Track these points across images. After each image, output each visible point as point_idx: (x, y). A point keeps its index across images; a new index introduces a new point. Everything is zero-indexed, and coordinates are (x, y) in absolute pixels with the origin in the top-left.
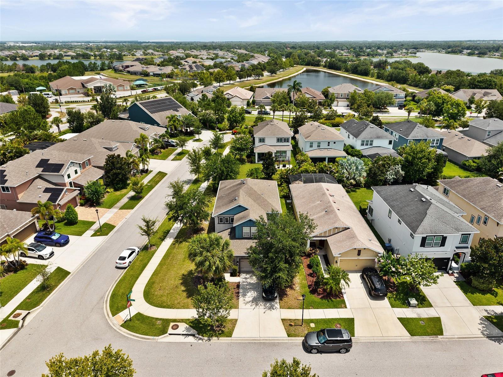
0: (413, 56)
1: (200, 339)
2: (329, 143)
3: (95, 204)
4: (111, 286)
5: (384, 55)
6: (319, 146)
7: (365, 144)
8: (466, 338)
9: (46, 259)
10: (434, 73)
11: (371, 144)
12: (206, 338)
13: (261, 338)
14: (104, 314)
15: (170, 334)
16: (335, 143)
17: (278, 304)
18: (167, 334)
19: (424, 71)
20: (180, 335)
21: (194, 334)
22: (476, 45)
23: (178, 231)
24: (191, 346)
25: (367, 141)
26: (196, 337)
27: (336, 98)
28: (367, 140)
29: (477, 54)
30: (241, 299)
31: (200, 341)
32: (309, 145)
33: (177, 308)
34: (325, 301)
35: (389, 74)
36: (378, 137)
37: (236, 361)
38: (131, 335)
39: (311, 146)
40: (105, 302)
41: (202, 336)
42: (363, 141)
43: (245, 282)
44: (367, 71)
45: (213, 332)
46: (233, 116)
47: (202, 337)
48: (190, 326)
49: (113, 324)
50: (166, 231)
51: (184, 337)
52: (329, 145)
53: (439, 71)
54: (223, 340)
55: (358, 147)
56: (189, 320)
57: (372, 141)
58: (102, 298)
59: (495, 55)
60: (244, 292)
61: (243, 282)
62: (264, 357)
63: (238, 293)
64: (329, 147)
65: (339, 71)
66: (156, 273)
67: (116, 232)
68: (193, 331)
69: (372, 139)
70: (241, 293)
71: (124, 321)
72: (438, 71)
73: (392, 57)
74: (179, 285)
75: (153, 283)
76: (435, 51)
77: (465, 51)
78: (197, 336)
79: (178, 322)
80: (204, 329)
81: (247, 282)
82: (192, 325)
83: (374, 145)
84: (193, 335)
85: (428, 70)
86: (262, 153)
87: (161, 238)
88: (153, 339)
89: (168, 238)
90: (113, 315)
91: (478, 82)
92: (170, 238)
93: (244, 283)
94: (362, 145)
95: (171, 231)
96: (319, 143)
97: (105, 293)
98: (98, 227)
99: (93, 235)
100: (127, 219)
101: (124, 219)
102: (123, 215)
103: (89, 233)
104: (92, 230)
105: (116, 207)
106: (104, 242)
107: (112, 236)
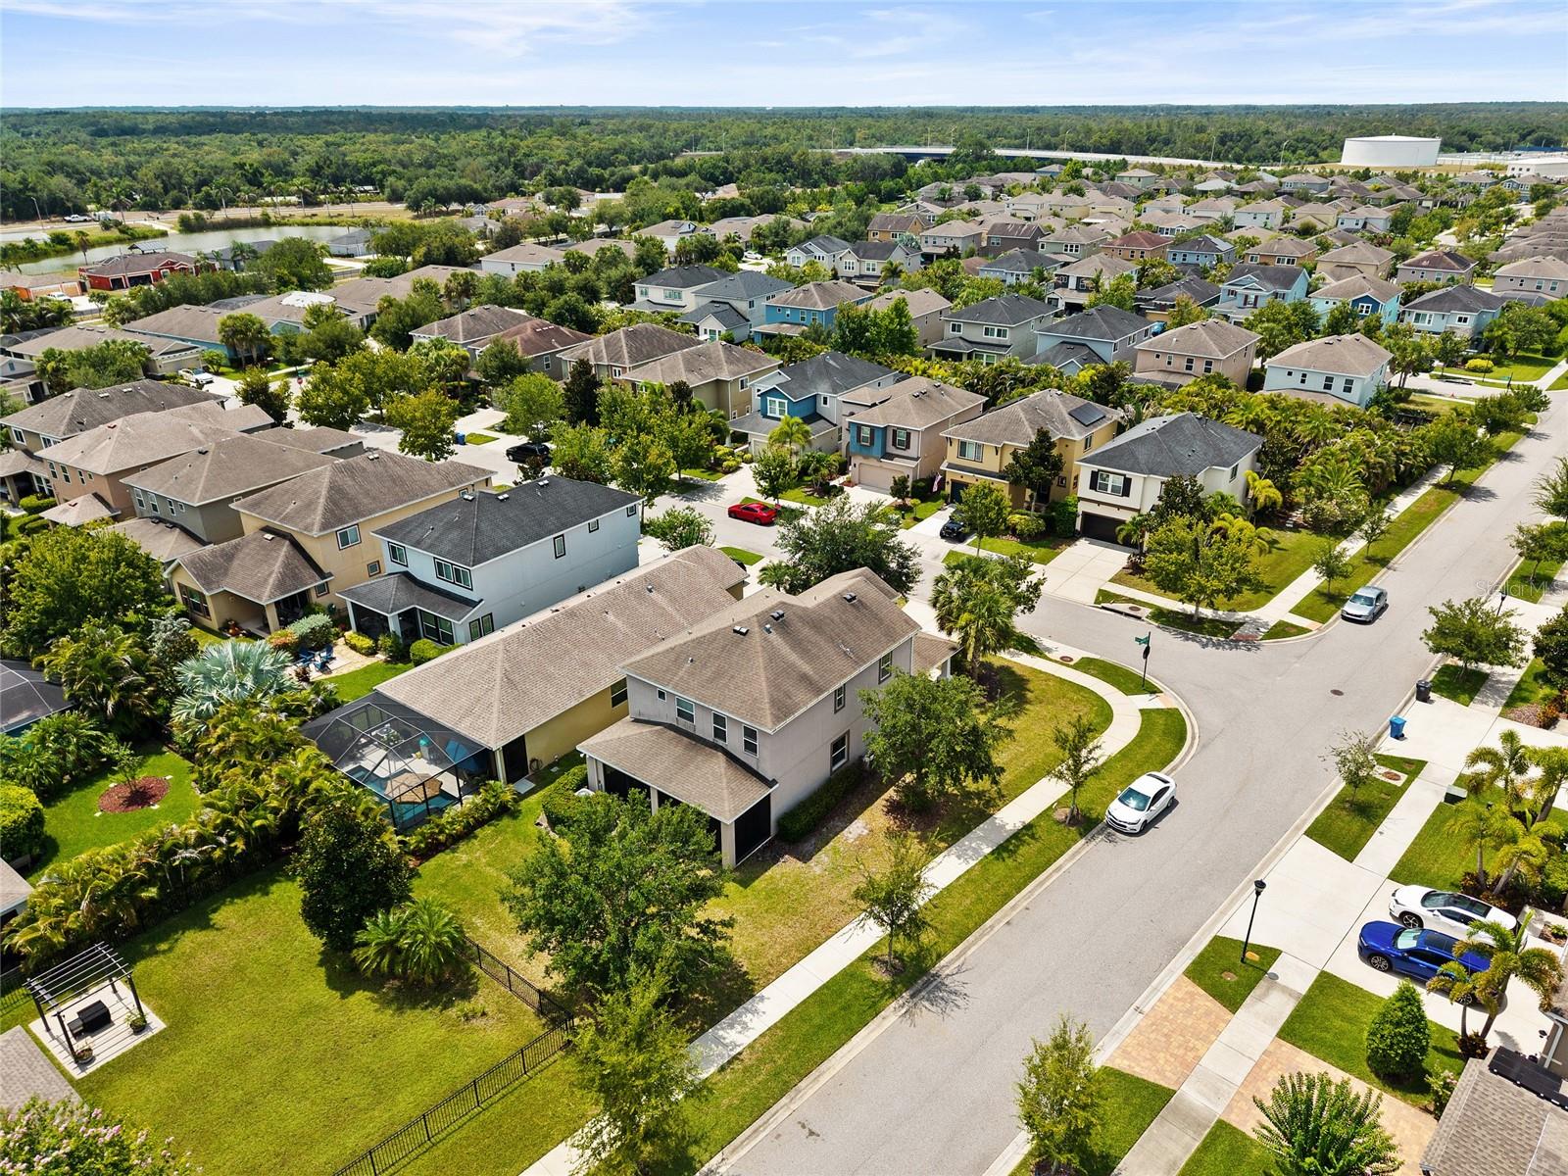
23: (965, 841)
50: (1005, 855)
67: (1184, 943)
87: (1033, 837)
89: (1008, 827)
92: (1003, 827)
95: (987, 850)
98: (1260, 999)
99: (1271, 954)
100: (1137, 1004)
101: (1146, 1010)
102: (1153, 1036)
103: (1294, 976)
104: (1285, 990)
105: (1190, 1119)
106: (1223, 913)
107: (1198, 927)
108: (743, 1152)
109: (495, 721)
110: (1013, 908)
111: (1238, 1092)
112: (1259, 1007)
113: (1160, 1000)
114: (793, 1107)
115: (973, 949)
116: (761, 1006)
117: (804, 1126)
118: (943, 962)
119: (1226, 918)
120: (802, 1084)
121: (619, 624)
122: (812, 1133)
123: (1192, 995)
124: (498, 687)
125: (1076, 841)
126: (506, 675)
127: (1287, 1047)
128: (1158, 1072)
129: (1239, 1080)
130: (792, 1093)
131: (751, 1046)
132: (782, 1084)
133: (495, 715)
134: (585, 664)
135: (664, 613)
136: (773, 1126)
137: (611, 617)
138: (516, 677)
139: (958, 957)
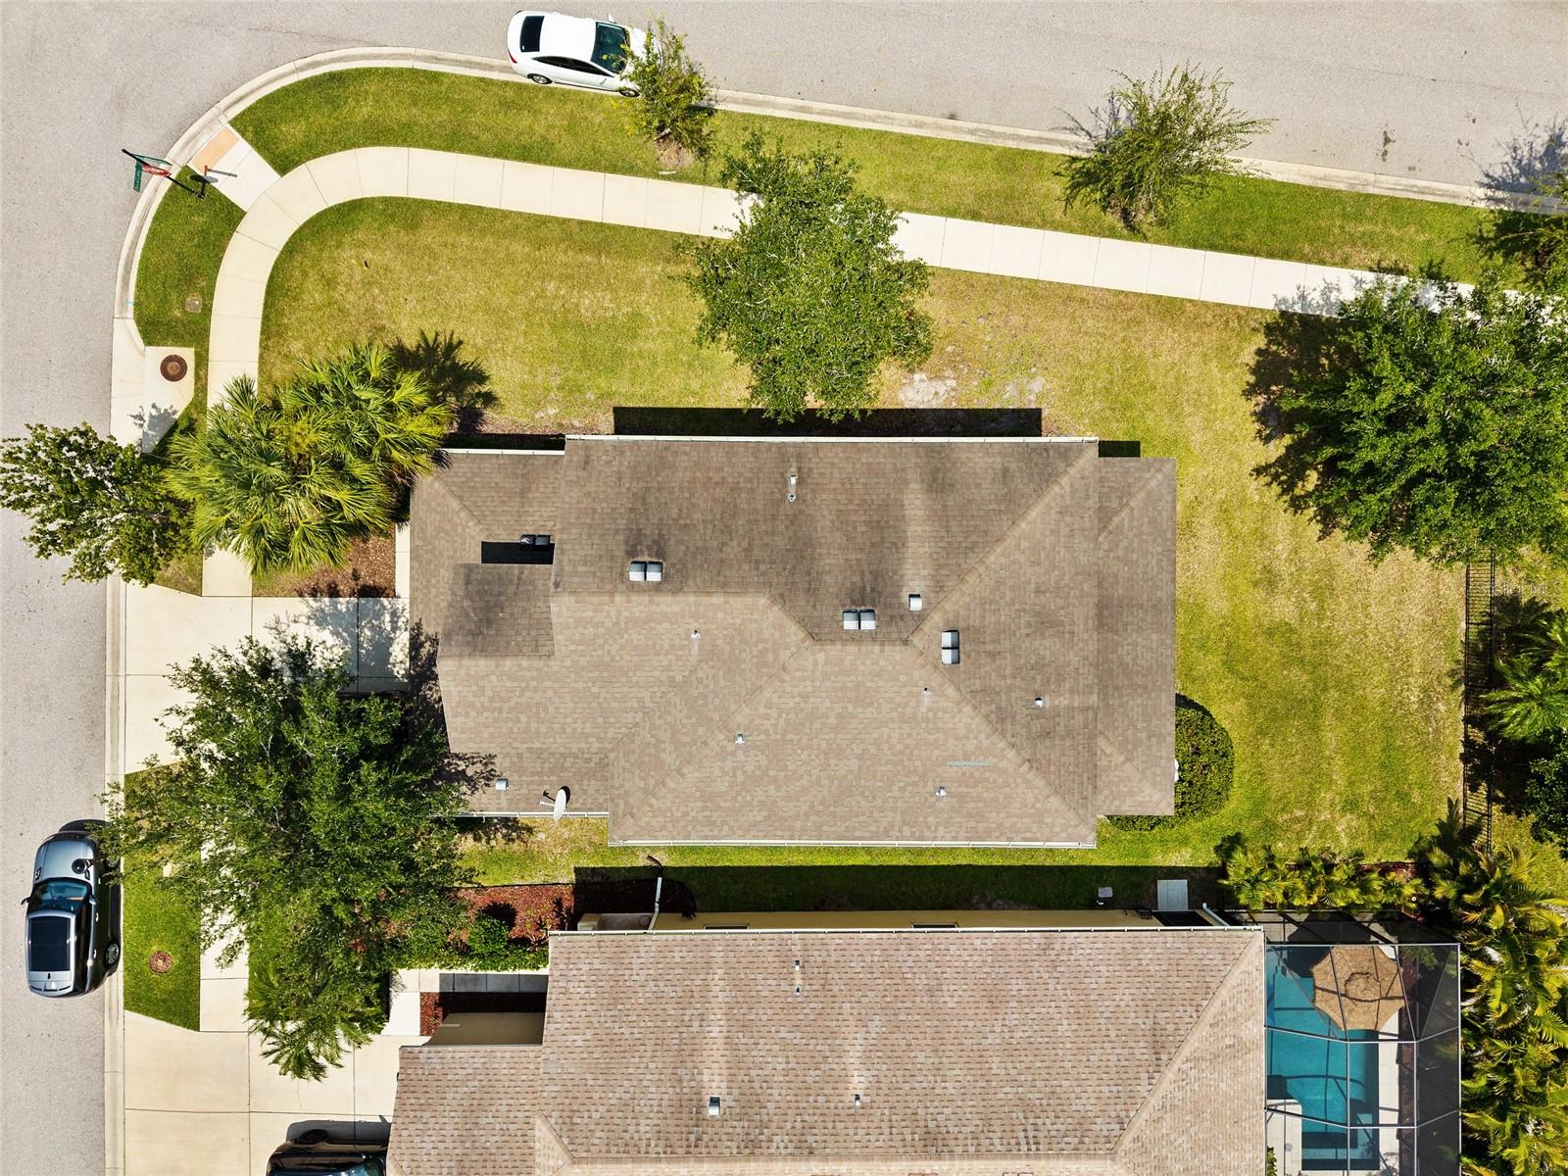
4: (402, 50)
13: (121, 680)
14: (243, 83)
15: (144, 354)
18: (142, 346)
21: (143, 442)
30: (301, 606)
33: (261, 356)
37: (31, 596)
38: (137, 236)
43: (394, 623)
48: (176, 421)
49: (194, 137)
58: (333, 41)
60: (337, 615)
61: (394, 614)
62: (43, 685)
63: (334, 592)
66: (468, 217)
68: (152, 436)
70: (334, 605)
71: (207, 170)
74: (392, 342)
75: (412, 226)
79: (198, 377)
81: (395, 629)
82: (179, 430)
88: (123, 305)
90: (234, 123)
93: (387, 618)
97: (360, 42)
108: (1452, 187)
109: (1231, 981)
110: (919, 125)
114: (1371, 178)
116: (1291, 294)
117: (1385, 153)
118: (1074, 153)
120: (1342, 187)
121: (853, 1056)
122: (1387, 141)
124: (1186, 1051)
125: (725, 112)
126: (1158, 1067)
130: (1359, 189)
131: (1345, 263)
132: (1360, 205)
133: (1224, 993)
134: (994, 999)
135: (740, 1025)
136: (1405, 181)
137: (858, 1082)
138: (1143, 1052)
139: (1049, 141)
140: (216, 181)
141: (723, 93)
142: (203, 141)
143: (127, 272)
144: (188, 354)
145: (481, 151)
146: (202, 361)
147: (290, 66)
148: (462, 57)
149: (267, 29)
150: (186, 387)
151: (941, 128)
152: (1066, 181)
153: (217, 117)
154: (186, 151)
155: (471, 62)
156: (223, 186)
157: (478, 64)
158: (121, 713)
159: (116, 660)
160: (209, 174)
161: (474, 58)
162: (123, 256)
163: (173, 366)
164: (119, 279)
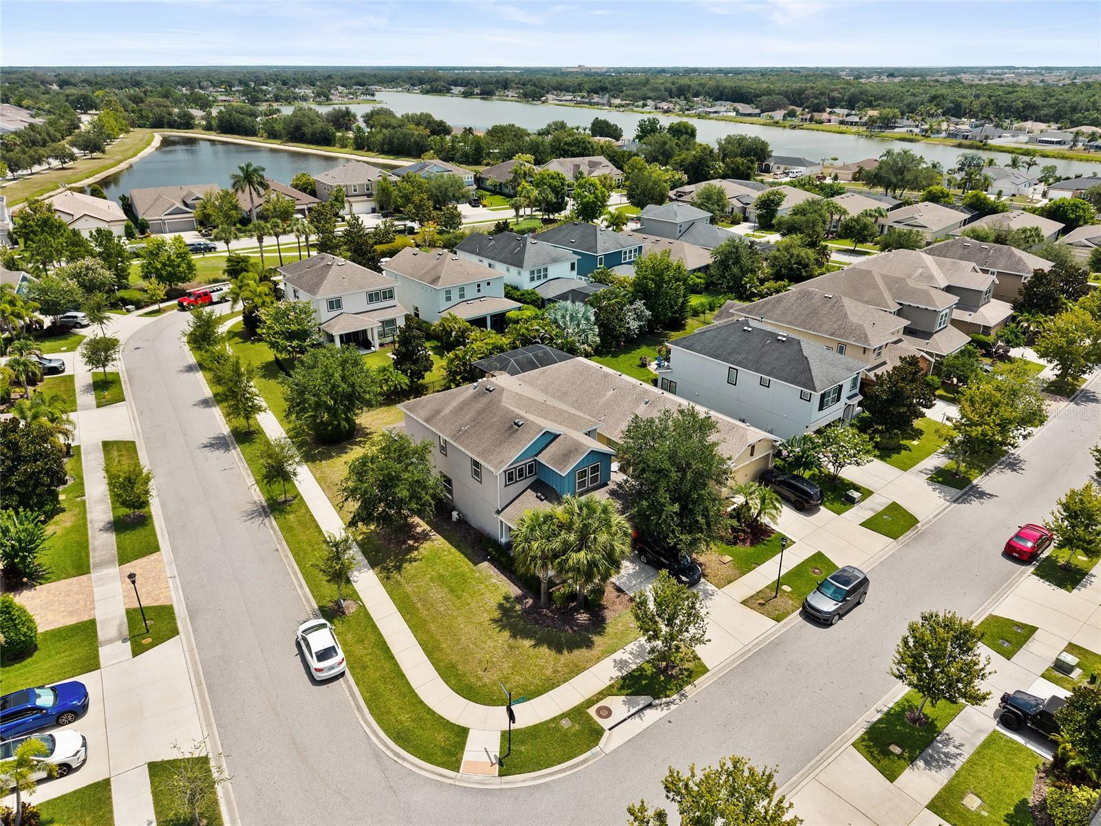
0: (369, 100)
1: (668, 704)
2: (479, 286)
3: (25, 580)
4: (363, 723)
5: (311, 100)
6: (462, 296)
7: (536, 278)
8: (942, 511)
9: (78, 769)
10: (458, 132)
11: (545, 276)
12: (675, 697)
13: (750, 646)
14: (431, 779)
15: (610, 729)
16: (488, 284)
17: (709, 584)
18: (607, 733)
19: (440, 130)
20: (625, 720)
21: (649, 702)
22: (455, 77)
24: (670, 722)
25: (539, 271)
26: (655, 706)
27: (347, 196)
28: (539, 268)
29: (477, 94)
31: (673, 707)
32: (443, 296)
33: (564, 682)
34: (760, 547)
35: (384, 140)
36: (555, 260)
38: (544, 776)
39: (449, 299)
40: (396, 759)
41: (667, 696)
42: (532, 273)
44: (329, 134)
45: (675, 680)
46: (164, 265)
47: (668, 699)
48: (627, 695)
49: (480, 783)
51: (637, 719)
52: (479, 291)
53: (468, 127)
54: (701, 682)
55: (527, 285)
56: (612, 686)
57: (546, 270)
58: (377, 755)
59: (508, 96)
61: (619, 579)
63: (632, 599)
64: (480, 295)
65: (255, 138)
66: (431, 649)
67: (190, 617)
68: (643, 700)
69: (545, 266)
71: (493, 764)
72: (465, 129)
73: (330, 102)
74: (512, 641)
76: (400, 89)
77: (456, 90)
78: (657, 702)
79: (598, 700)
80: (656, 684)
81: (623, 576)
82: (629, 691)
83: (549, 278)
84: (650, 706)
85: (445, 127)
86: (354, 333)
88: (594, 755)
89: (356, 572)
90: (457, 769)
91: (566, 144)
93: (622, 580)
94: (532, 279)
96: (462, 289)
97: (370, 744)
98: (120, 626)
99: (137, 650)
100: (177, 578)
101: (170, 580)
102: (153, 574)
103: (114, 653)
104: (111, 641)
105: (103, 564)
106: (191, 650)
107: (194, 630)
110: (287, 556)
111: (92, 586)
112: (117, 622)
113: (168, 587)
115: (272, 533)
119: (186, 649)
123: (157, 600)
125: (318, 602)
127: (86, 618)
128: (135, 566)
129: (95, 590)
140: (495, 756)
141: (308, 609)
142: (478, 778)
143: (577, 765)
144: (592, 711)
145: (396, 664)
146: (590, 703)
147: (406, 764)
148: (350, 699)
149: (391, 787)
150: (607, 702)
151: (284, 551)
152: (287, 517)
153: (459, 780)
154: (491, 781)
155: (351, 695)
156: (495, 750)
157: (349, 691)
158: (761, 638)
159: (744, 653)
160: (494, 761)
161: (348, 694)
162: (571, 772)
163: (604, 713)
164: (585, 765)
